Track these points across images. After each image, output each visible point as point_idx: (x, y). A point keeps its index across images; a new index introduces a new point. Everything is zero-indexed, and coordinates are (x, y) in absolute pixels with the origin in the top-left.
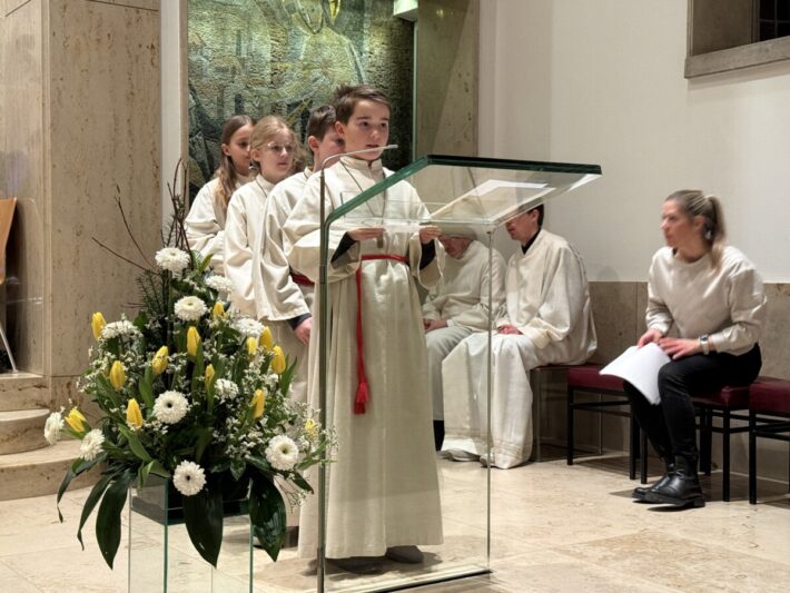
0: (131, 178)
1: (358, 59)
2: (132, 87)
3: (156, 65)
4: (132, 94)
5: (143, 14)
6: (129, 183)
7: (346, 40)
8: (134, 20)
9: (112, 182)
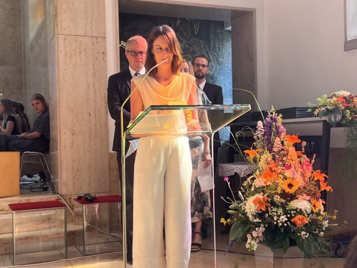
0: (95, 110)
1: (208, 50)
2: (95, 71)
3: (105, 60)
4: (95, 73)
5: (99, 39)
6: (95, 112)
7: (202, 42)
8: (95, 42)
9: (87, 112)
